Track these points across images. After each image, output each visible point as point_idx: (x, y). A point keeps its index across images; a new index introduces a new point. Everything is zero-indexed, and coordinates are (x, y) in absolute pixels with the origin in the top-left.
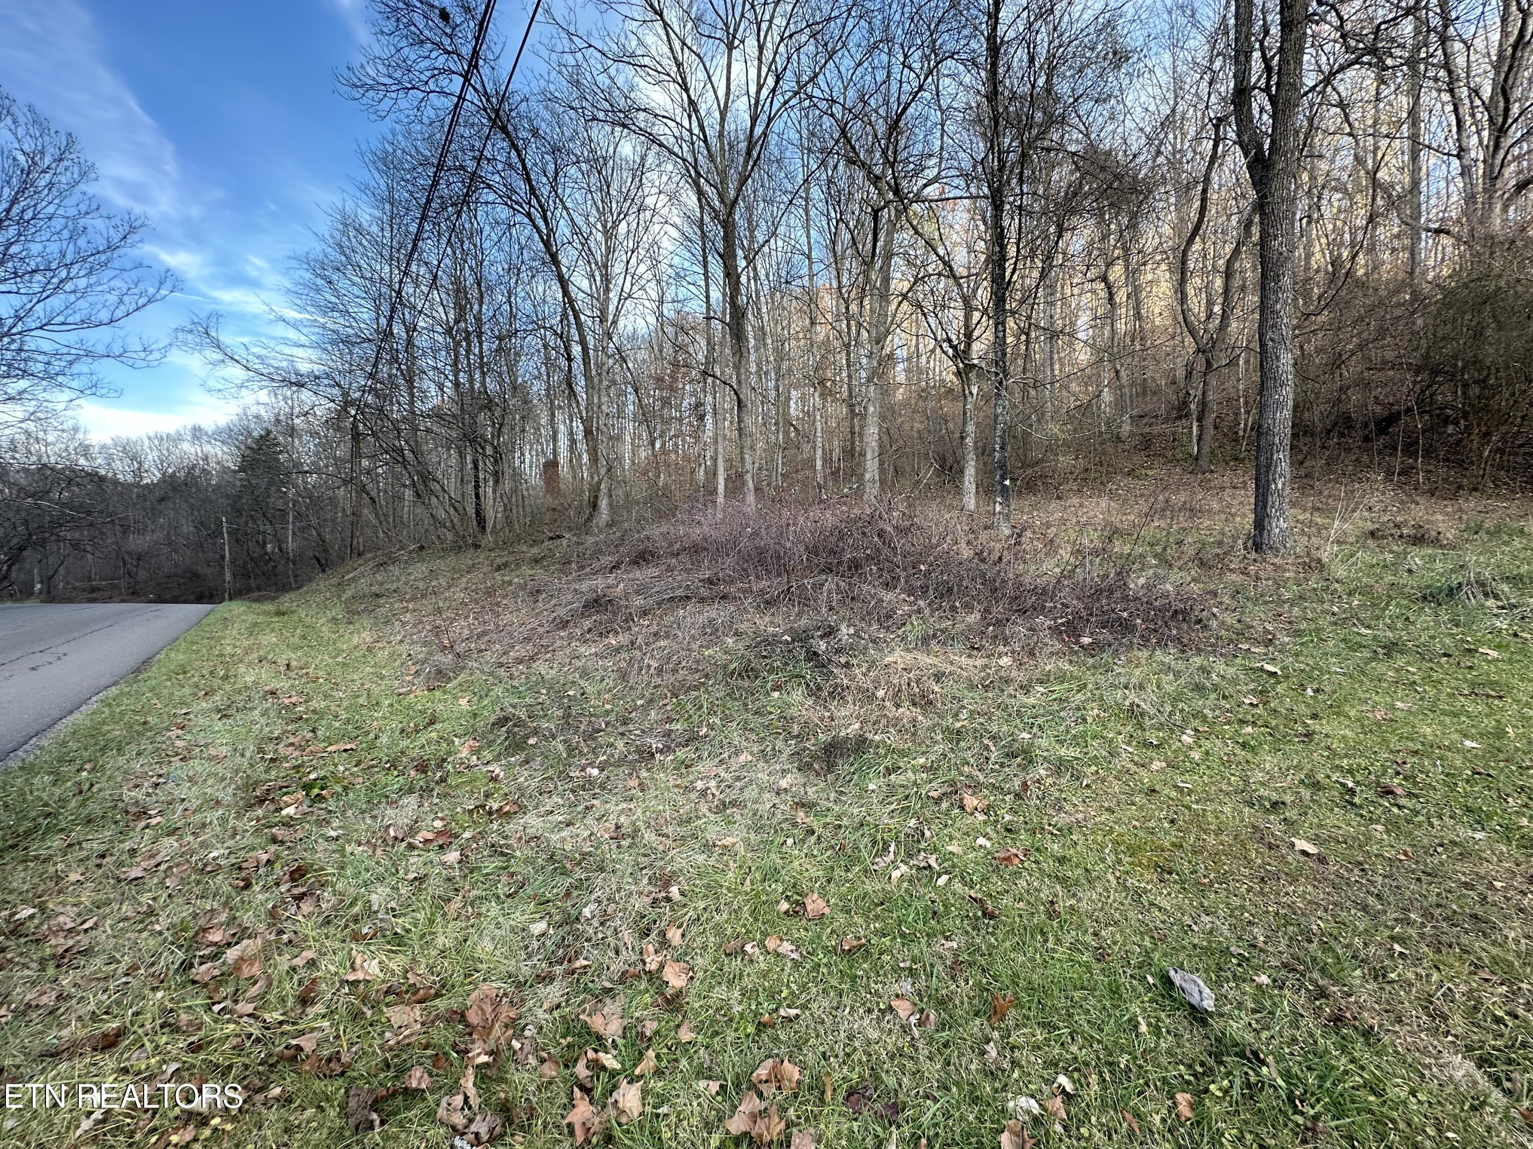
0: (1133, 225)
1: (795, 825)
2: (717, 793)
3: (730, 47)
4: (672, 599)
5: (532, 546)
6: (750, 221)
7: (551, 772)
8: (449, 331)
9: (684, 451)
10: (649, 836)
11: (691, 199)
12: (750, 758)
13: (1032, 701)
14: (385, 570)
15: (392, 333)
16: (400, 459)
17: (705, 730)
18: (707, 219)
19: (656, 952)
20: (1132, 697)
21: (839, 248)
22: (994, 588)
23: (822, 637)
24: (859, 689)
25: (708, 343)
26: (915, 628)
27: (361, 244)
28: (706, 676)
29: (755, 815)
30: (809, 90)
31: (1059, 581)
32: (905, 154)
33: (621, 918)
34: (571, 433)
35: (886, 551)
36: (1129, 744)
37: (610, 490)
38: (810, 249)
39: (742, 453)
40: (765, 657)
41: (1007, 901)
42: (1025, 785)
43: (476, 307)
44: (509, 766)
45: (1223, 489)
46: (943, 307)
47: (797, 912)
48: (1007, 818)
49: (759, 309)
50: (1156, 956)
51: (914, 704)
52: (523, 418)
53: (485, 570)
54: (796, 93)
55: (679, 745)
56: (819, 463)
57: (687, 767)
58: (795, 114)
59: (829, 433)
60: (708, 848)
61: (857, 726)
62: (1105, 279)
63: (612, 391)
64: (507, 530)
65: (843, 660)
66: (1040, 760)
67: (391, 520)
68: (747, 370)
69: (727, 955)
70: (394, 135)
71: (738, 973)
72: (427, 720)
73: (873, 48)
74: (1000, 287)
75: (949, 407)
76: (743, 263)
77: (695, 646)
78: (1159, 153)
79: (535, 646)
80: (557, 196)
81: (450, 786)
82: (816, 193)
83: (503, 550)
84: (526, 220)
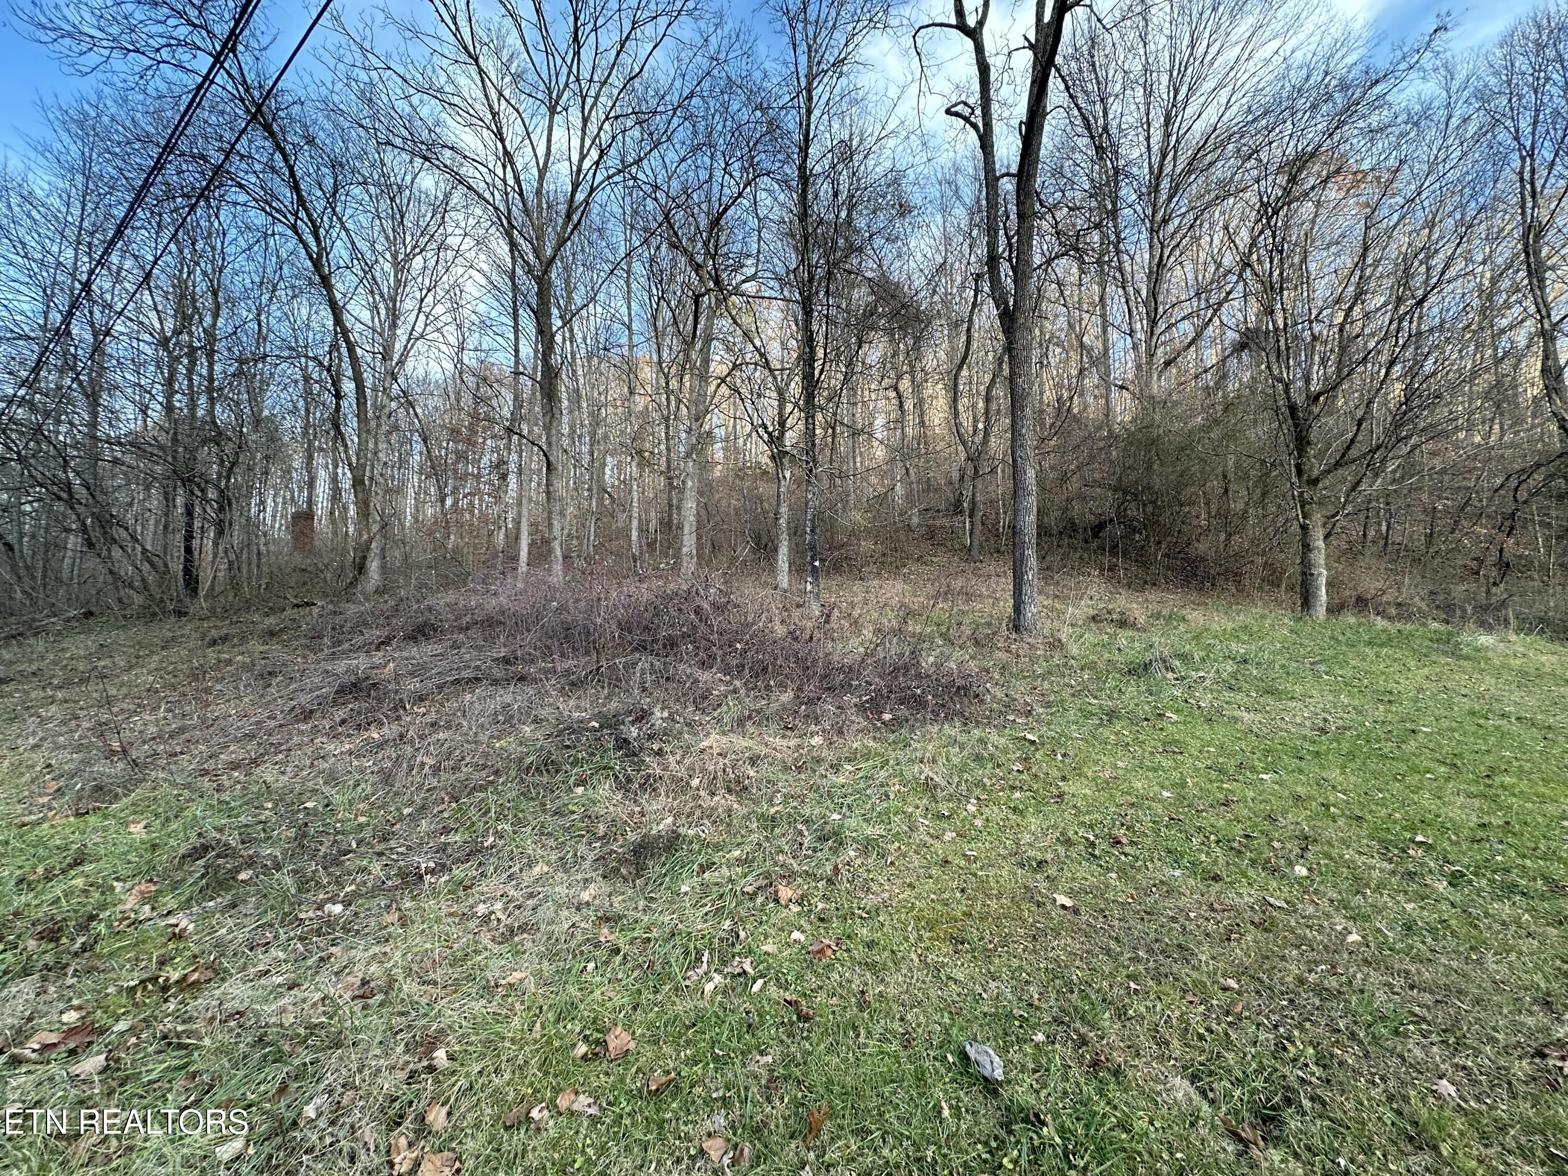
0: (917, 347)
1: (597, 945)
2: (503, 918)
3: (553, 111)
4: (457, 681)
5: (267, 615)
6: (567, 283)
7: (270, 915)
8: (164, 342)
9: (480, 511)
10: (409, 987)
11: (502, 249)
12: (546, 869)
13: (841, 780)
14: (20, 645)
15: (69, 334)
16: (64, 495)
17: (491, 839)
18: (519, 271)
19: (410, 1145)
20: (927, 771)
21: (660, 324)
22: (805, 666)
23: (633, 723)
24: (673, 778)
25: (516, 399)
26: (731, 709)
27: (29, 216)
28: (497, 773)
29: (549, 938)
30: (634, 171)
31: (863, 661)
32: (725, 249)
33: (363, 1108)
34: (335, 480)
35: (702, 628)
36: (925, 817)
37: (383, 549)
38: (631, 320)
39: (549, 519)
40: (568, 747)
41: (820, 998)
42: (836, 869)
43: (208, 320)
44: (206, 914)
45: (989, 576)
46: (759, 396)
47: (596, 1054)
48: (820, 906)
49: (574, 371)
50: (954, 1031)
51: (730, 791)
52: (267, 457)
53: (191, 645)
54: (620, 171)
55: (458, 861)
56: (634, 534)
57: (466, 888)
58: (618, 191)
59: (646, 503)
60: (488, 990)
61: (670, 820)
62: (896, 389)
63: (394, 437)
64: (231, 594)
65: (656, 747)
66: (849, 841)
67: (39, 574)
68: (559, 432)
69: (507, 1128)
70: (100, 98)
71: (520, 1148)
72: (69, 860)
73: (695, 149)
74: (810, 384)
75: (764, 488)
76: (559, 323)
77: (483, 738)
78: (935, 291)
79: (259, 744)
80: (334, 213)
81: (99, 956)
82: (638, 268)
83: (223, 619)
84: (289, 232)
